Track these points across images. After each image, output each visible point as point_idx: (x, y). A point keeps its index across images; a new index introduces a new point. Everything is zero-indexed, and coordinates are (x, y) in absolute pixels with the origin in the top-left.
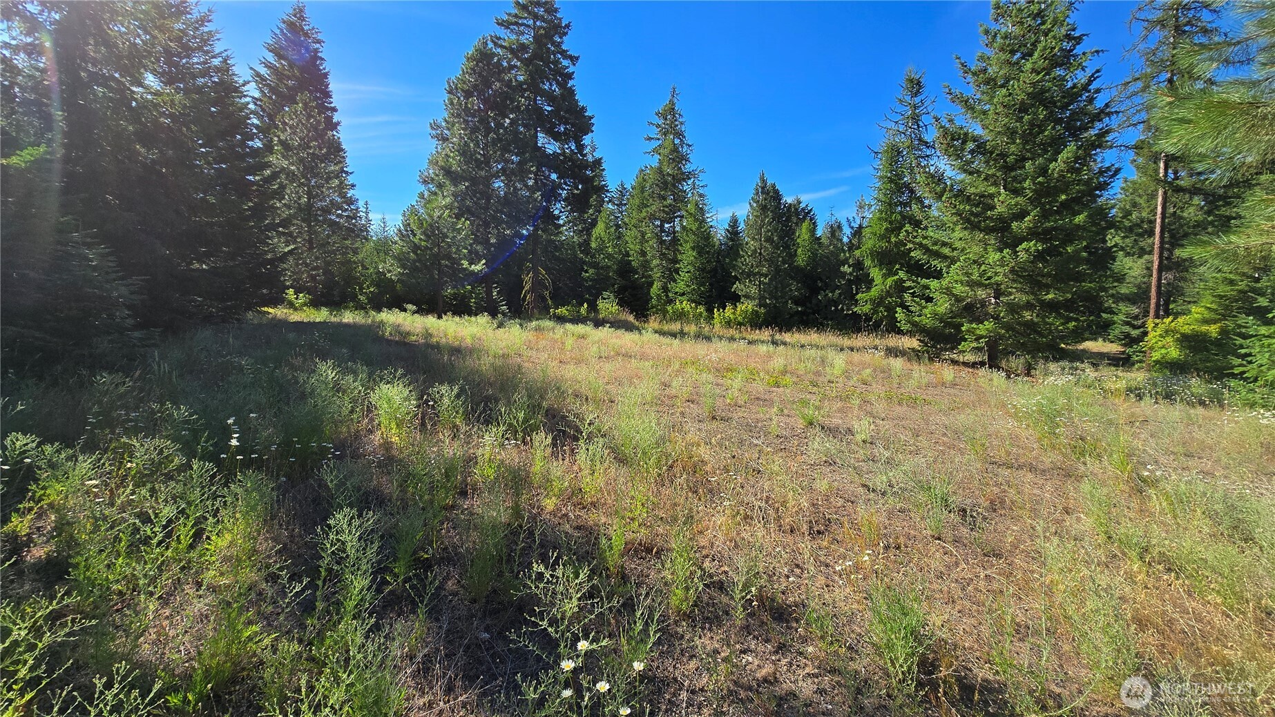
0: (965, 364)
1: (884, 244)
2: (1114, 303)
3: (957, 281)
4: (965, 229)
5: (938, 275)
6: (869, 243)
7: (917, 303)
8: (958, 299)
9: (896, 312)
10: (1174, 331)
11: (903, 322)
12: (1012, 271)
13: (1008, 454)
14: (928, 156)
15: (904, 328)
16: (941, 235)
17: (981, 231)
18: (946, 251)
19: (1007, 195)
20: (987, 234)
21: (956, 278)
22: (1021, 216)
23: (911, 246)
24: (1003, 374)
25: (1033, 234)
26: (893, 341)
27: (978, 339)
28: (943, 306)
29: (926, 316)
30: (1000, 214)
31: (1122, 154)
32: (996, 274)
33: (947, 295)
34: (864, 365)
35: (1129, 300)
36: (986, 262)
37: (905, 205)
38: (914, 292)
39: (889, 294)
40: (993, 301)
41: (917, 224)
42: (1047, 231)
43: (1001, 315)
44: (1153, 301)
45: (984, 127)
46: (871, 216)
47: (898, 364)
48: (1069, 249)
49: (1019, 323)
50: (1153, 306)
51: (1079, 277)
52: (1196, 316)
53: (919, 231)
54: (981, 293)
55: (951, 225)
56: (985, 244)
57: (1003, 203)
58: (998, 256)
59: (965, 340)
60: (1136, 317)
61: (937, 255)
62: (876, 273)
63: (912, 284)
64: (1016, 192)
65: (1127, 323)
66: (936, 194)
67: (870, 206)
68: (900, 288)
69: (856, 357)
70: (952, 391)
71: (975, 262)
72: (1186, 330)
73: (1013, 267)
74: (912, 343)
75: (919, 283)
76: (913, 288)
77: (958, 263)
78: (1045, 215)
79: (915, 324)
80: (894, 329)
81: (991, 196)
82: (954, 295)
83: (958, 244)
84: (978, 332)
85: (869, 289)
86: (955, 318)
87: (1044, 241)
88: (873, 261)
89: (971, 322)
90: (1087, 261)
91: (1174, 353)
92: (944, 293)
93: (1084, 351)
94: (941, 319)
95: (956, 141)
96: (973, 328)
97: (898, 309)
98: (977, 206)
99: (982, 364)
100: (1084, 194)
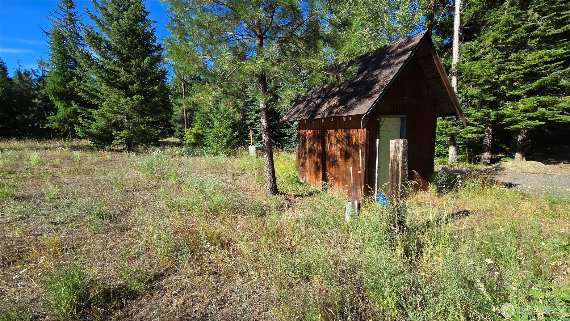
0: (117, 151)
1: (62, 89)
2: (174, 123)
3: (106, 111)
4: (107, 85)
5: (96, 107)
6: (50, 86)
7: (86, 122)
8: (109, 120)
9: (75, 127)
10: (192, 133)
11: (80, 132)
12: (132, 107)
13: (134, 185)
14: (83, 44)
15: (81, 135)
16: (95, 86)
17: (115, 88)
18: (99, 95)
19: (125, 72)
20: (118, 89)
21: (106, 109)
22: (133, 83)
23: (78, 90)
24: (134, 153)
25: (139, 92)
26: (75, 142)
27: (121, 138)
28: (101, 123)
29: (93, 128)
30: (123, 81)
31: (170, 67)
32: (125, 108)
33: (103, 117)
34: (55, 157)
35: (179, 122)
36: (120, 102)
37: (73, 68)
38: (84, 116)
39: (69, 116)
40: (126, 121)
41: (80, 79)
42: (145, 92)
43: (130, 127)
44: (185, 122)
45: (109, 37)
46: (50, 70)
47: (78, 154)
48: (154, 100)
49: (139, 131)
50: (186, 124)
51: (159, 112)
52: (197, 127)
53: (82, 82)
54: (120, 117)
55: (100, 83)
56: (118, 94)
57: (123, 76)
58: (124, 100)
59: (115, 139)
60: (182, 128)
61: (94, 96)
62: (58, 104)
63: (82, 111)
64: (129, 72)
65: (180, 131)
66: (88, 65)
67: (48, 65)
68: (76, 114)
69: (49, 153)
70: (110, 164)
71: (114, 102)
72: (195, 132)
73: (132, 106)
74: (88, 142)
75: (86, 111)
76: (82, 113)
77: (106, 102)
78: (143, 85)
79: (87, 133)
80: (75, 136)
81: (118, 72)
82: (106, 118)
83: (105, 92)
84: (121, 135)
85: (56, 114)
86: (108, 129)
87: (144, 96)
88: (55, 97)
89: (117, 131)
90: (161, 106)
91: (193, 140)
92: (100, 116)
93: (168, 142)
94: (101, 129)
95: (96, 41)
96: (118, 133)
97: (75, 125)
98: (112, 75)
99: (124, 149)
100: (157, 78)
